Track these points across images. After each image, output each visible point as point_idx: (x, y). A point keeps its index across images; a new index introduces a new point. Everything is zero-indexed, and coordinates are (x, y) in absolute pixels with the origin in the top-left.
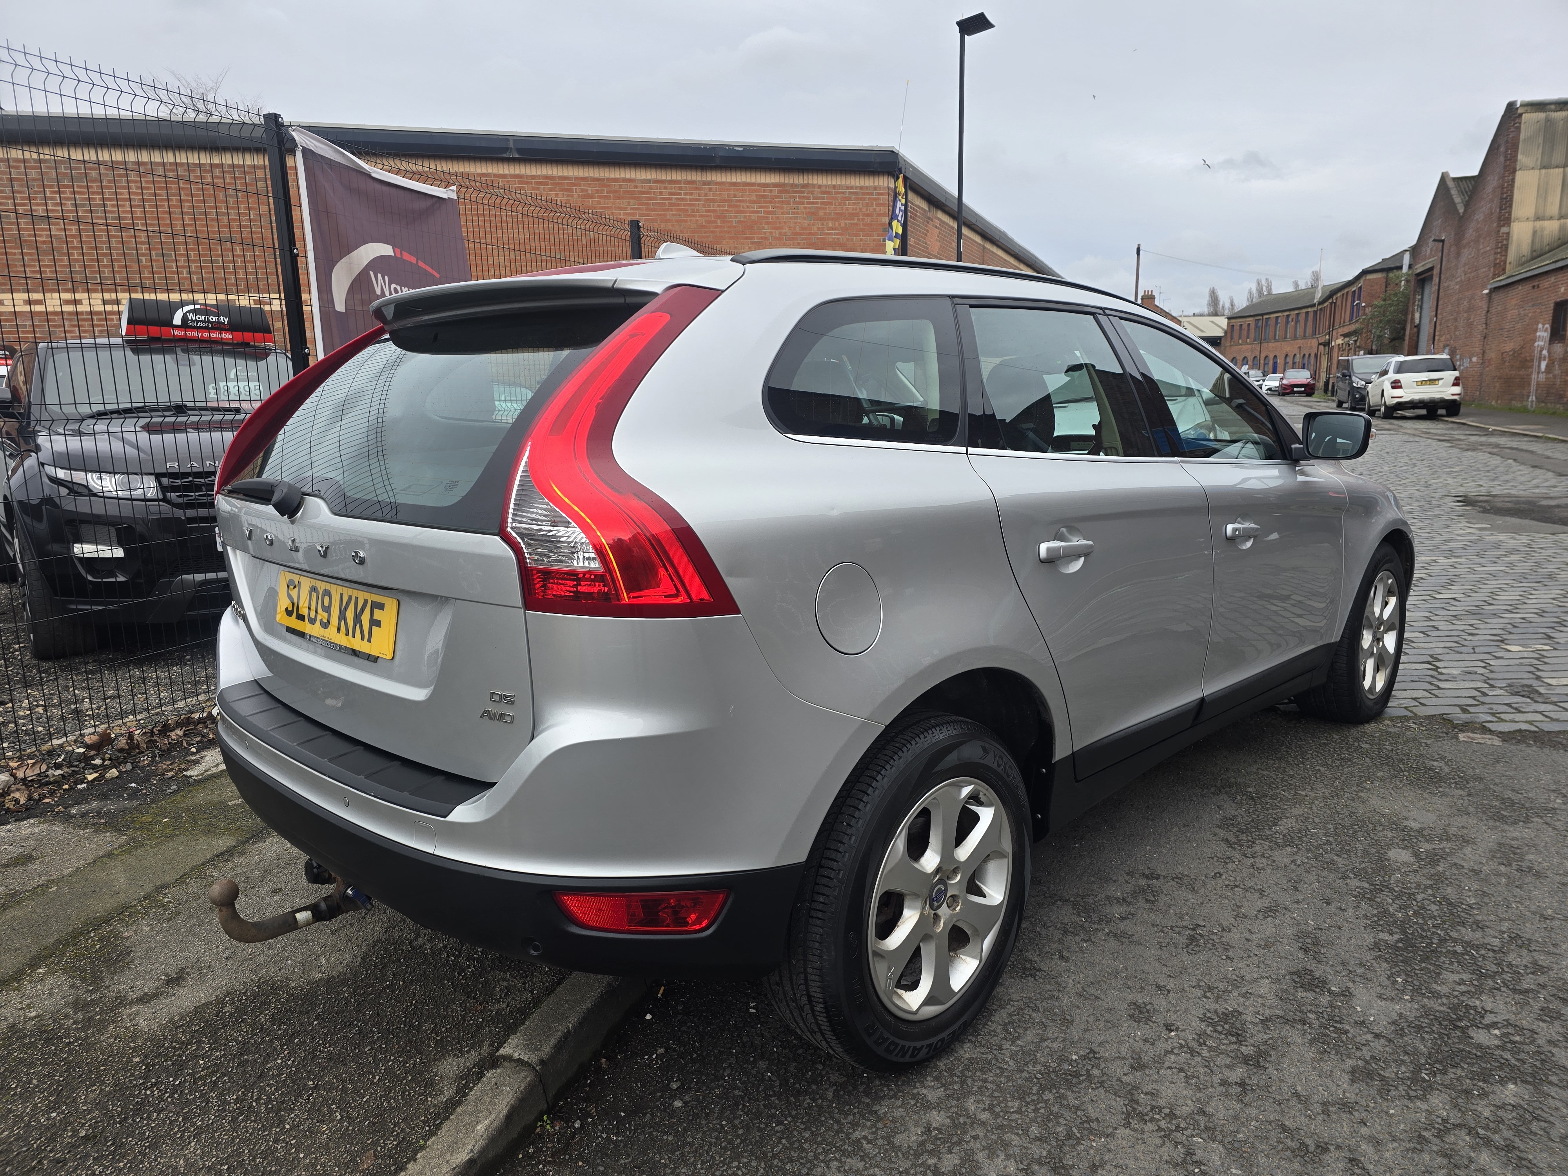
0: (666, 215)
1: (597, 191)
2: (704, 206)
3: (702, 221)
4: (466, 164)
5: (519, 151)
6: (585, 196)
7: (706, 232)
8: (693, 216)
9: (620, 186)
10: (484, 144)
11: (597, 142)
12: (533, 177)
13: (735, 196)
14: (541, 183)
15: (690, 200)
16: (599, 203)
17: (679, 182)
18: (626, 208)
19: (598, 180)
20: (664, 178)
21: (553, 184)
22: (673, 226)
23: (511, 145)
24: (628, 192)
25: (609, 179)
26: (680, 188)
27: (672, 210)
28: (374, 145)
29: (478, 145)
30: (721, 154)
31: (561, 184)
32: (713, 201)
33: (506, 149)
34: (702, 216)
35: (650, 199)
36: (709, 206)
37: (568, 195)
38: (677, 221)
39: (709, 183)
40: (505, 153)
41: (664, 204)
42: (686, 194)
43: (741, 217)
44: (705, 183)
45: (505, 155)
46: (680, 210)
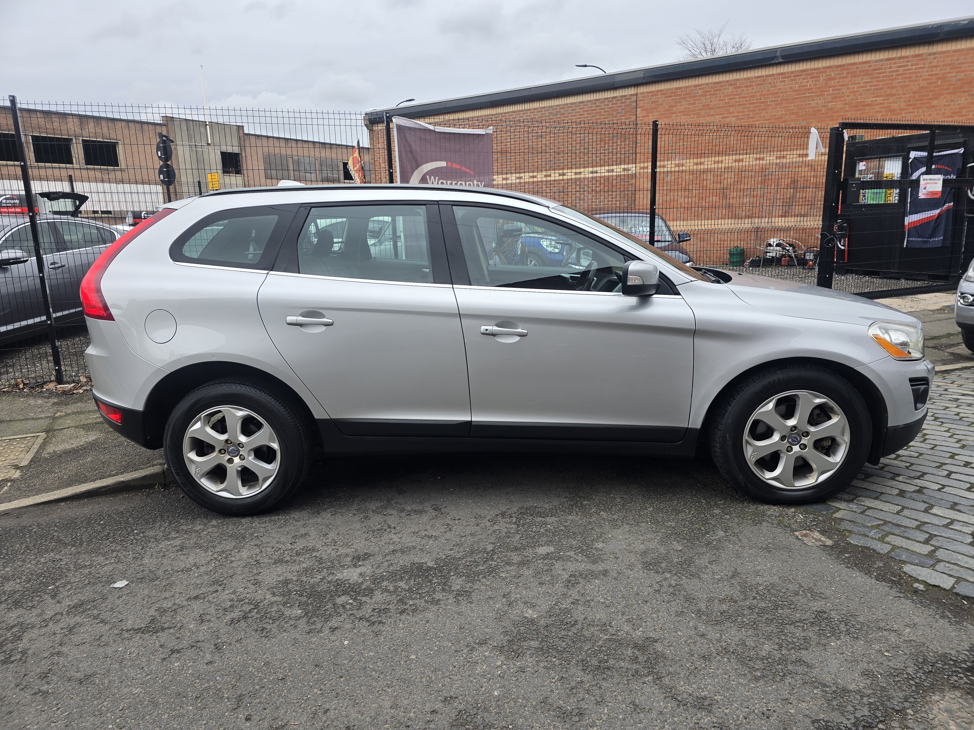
0: (893, 83)
1: (839, 74)
2: (927, 71)
3: (925, 84)
4: (749, 72)
5: (783, 57)
6: (828, 79)
7: (926, 92)
8: (916, 81)
9: (857, 68)
10: (760, 57)
11: (843, 40)
12: (792, 72)
13: (958, 60)
14: (797, 76)
15: (916, 69)
16: (839, 82)
17: (908, 57)
18: (859, 83)
19: (840, 66)
20: (894, 56)
21: (805, 75)
22: (897, 90)
23: (778, 54)
24: (863, 71)
25: (848, 65)
26: (908, 62)
27: (898, 79)
28: (690, 71)
29: (756, 58)
30: (946, 29)
31: (812, 74)
32: (936, 66)
33: (775, 58)
34: (924, 80)
35: (881, 73)
36: (932, 71)
37: (816, 81)
38: (902, 86)
39: (935, 54)
40: (774, 60)
41: (893, 75)
42: (912, 65)
43: (961, 76)
44: (930, 54)
45: (773, 62)
46: (905, 78)
